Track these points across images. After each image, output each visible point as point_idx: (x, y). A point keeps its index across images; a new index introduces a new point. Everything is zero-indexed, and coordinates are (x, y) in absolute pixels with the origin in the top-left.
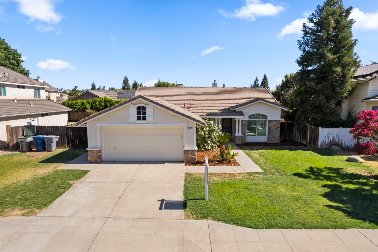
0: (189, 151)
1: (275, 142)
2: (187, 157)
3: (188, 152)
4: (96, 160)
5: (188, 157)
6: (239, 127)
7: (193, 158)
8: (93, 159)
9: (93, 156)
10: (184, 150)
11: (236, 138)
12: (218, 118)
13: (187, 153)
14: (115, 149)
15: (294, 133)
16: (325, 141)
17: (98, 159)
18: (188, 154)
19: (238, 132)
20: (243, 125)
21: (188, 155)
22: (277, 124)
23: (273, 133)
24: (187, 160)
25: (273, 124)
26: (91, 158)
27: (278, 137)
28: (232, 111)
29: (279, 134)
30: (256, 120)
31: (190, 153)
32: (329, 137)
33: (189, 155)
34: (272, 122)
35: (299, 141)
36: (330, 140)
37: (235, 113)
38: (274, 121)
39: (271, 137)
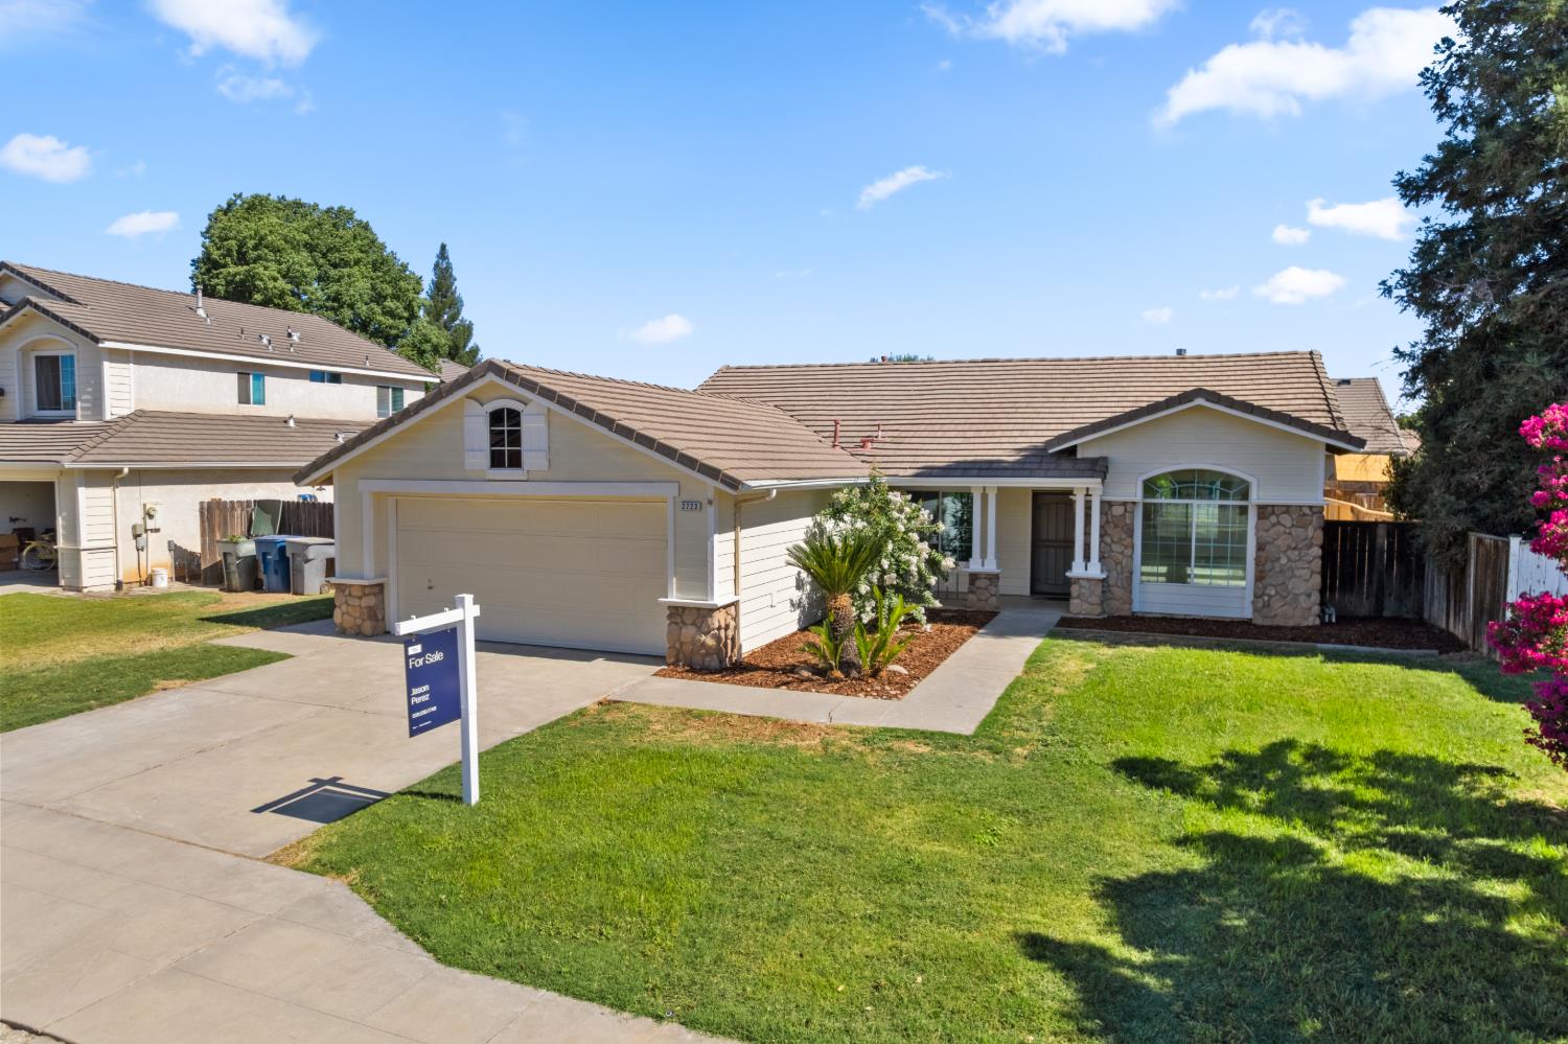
0: (684, 609)
1: (1291, 623)
2: (679, 640)
3: (681, 616)
4: (358, 626)
5: (683, 639)
6: (1087, 534)
7: (703, 644)
8: (348, 622)
9: (350, 609)
10: (669, 607)
11: (1074, 589)
12: (984, 488)
13: (679, 620)
14: (430, 588)
15: (1430, 584)
17: (365, 621)
19: (1087, 558)
20: (1116, 527)
21: (681, 629)
22: (1305, 527)
23: (1281, 572)
25: (1279, 523)
26: (343, 613)
27: (1308, 595)
28: (1063, 455)
29: (1317, 579)
30: (1191, 505)
31: (690, 622)
34: (1273, 513)
37: (1066, 464)
38: (1288, 506)
39: (1270, 596)
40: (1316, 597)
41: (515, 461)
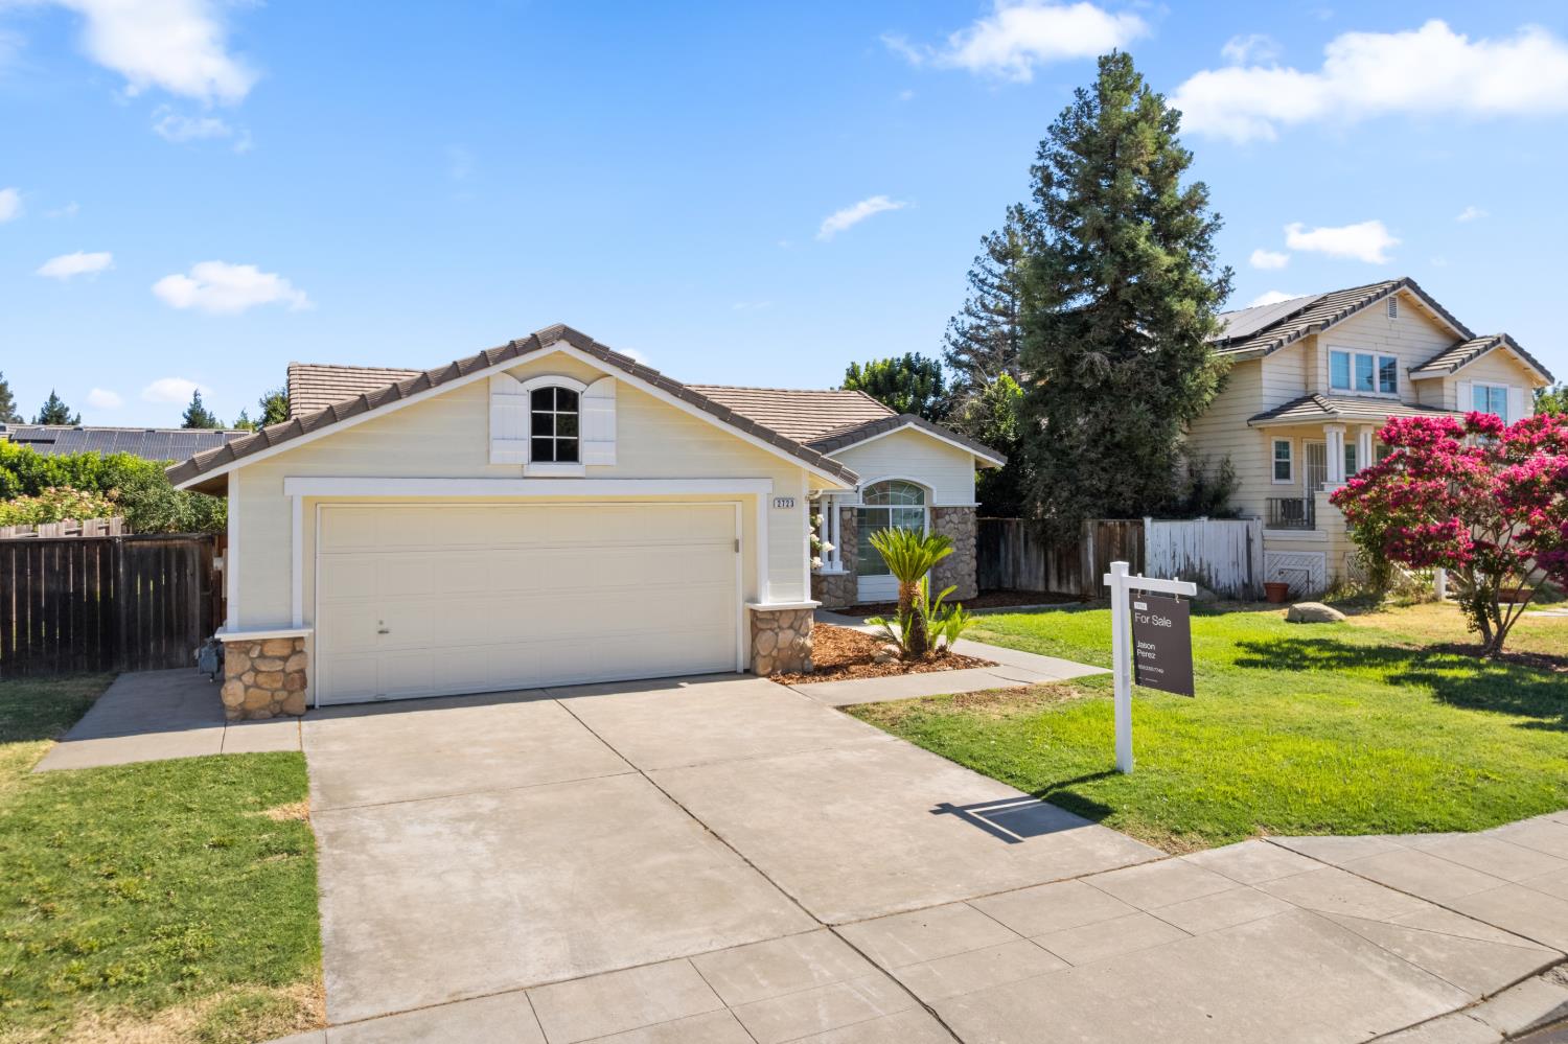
0: (781, 612)
3: (777, 621)
4: (280, 703)
5: (780, 645)
7: (801, 648)
9: (261, 679)
10: (756, 613)
11: (824, 586)
13: (776, 625)
18: (779, 627)
20: (846, 530)
21: (777, 634)
22: (966, 523)
23: (954, 558)
25: (951, 521)
26: (247, 688)
27: (970, 575)
29: (974, 563)
30: (887, 510)
32: (1174, 556)
33: (781, 635)
34: (944, 513)
35: (1041, 588)
36: (1177, 566)
38: (956, 508)
39: (948, 578)
40: (974, 576)
41: (569, 453)
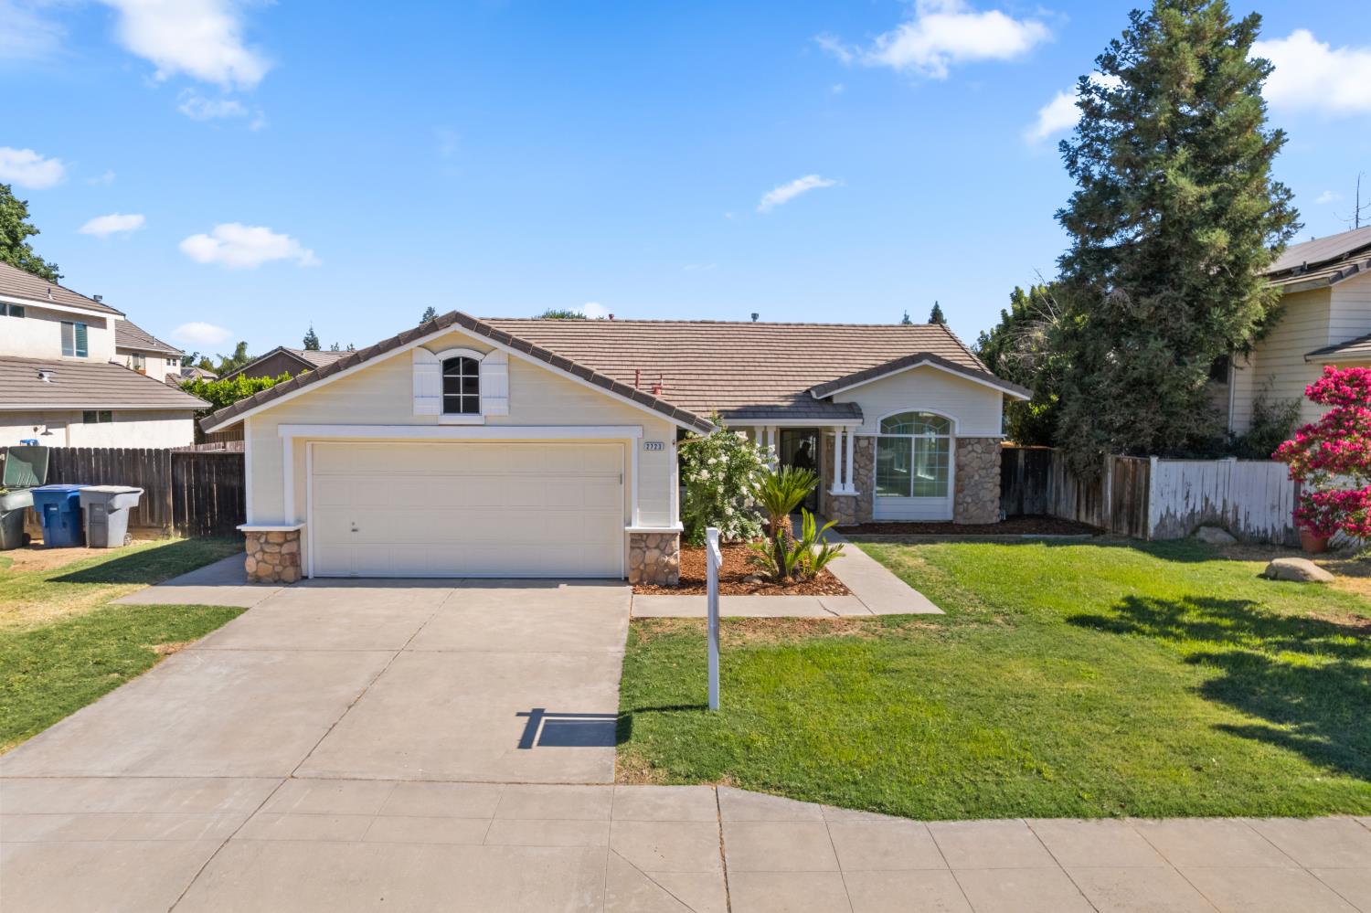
0: (648, 535)
1: (982, 522)
2: (643, 562)
3: (645, 541)
4: (278, 573)
5: (647, 561)
6: (844, 462)
7: (667, 565)
8: (265, 570)
9: (266, 557)
10: (632, 534)
11: (836, 505)
12: (766, 427)
13: (643, 545)
14: (354, 530)
15: (1054, 490)
16: (1172, 511)
17: (285, 567)
18: (647, 547)
19: (843, 480)
20: (862, 456)
21: (645, 552)
22: (990, 453)
23: (976, 485)
24: (642, 572)
25: (973, 450)
26: (258, 562)
27: (993, 502)
28: (817, 401)
29: (998, 490)
30: (911, 438)
31: (654, 546)
32: (1187, 497)
33: (647, 553)
34: (970, 443)
35: (1074, 517)
36: (1191, 506)
37: (829, 408)
38: (979, 439)
39: (968, 503)
40: (997, 503)
41: (472, 406)
